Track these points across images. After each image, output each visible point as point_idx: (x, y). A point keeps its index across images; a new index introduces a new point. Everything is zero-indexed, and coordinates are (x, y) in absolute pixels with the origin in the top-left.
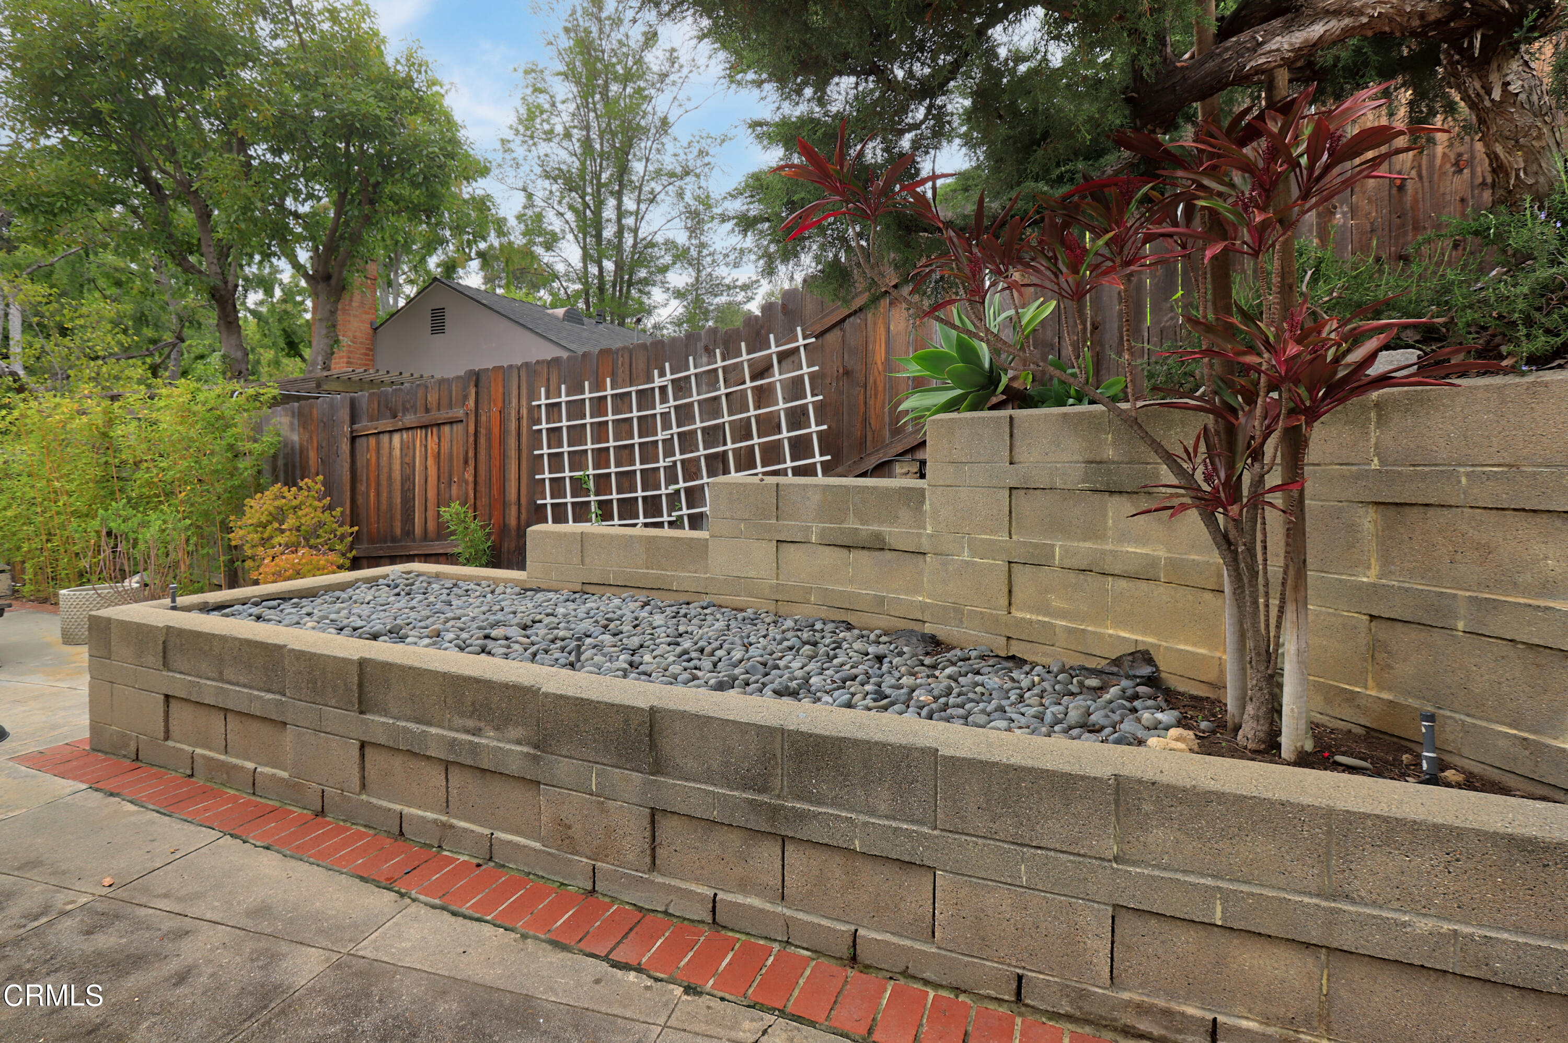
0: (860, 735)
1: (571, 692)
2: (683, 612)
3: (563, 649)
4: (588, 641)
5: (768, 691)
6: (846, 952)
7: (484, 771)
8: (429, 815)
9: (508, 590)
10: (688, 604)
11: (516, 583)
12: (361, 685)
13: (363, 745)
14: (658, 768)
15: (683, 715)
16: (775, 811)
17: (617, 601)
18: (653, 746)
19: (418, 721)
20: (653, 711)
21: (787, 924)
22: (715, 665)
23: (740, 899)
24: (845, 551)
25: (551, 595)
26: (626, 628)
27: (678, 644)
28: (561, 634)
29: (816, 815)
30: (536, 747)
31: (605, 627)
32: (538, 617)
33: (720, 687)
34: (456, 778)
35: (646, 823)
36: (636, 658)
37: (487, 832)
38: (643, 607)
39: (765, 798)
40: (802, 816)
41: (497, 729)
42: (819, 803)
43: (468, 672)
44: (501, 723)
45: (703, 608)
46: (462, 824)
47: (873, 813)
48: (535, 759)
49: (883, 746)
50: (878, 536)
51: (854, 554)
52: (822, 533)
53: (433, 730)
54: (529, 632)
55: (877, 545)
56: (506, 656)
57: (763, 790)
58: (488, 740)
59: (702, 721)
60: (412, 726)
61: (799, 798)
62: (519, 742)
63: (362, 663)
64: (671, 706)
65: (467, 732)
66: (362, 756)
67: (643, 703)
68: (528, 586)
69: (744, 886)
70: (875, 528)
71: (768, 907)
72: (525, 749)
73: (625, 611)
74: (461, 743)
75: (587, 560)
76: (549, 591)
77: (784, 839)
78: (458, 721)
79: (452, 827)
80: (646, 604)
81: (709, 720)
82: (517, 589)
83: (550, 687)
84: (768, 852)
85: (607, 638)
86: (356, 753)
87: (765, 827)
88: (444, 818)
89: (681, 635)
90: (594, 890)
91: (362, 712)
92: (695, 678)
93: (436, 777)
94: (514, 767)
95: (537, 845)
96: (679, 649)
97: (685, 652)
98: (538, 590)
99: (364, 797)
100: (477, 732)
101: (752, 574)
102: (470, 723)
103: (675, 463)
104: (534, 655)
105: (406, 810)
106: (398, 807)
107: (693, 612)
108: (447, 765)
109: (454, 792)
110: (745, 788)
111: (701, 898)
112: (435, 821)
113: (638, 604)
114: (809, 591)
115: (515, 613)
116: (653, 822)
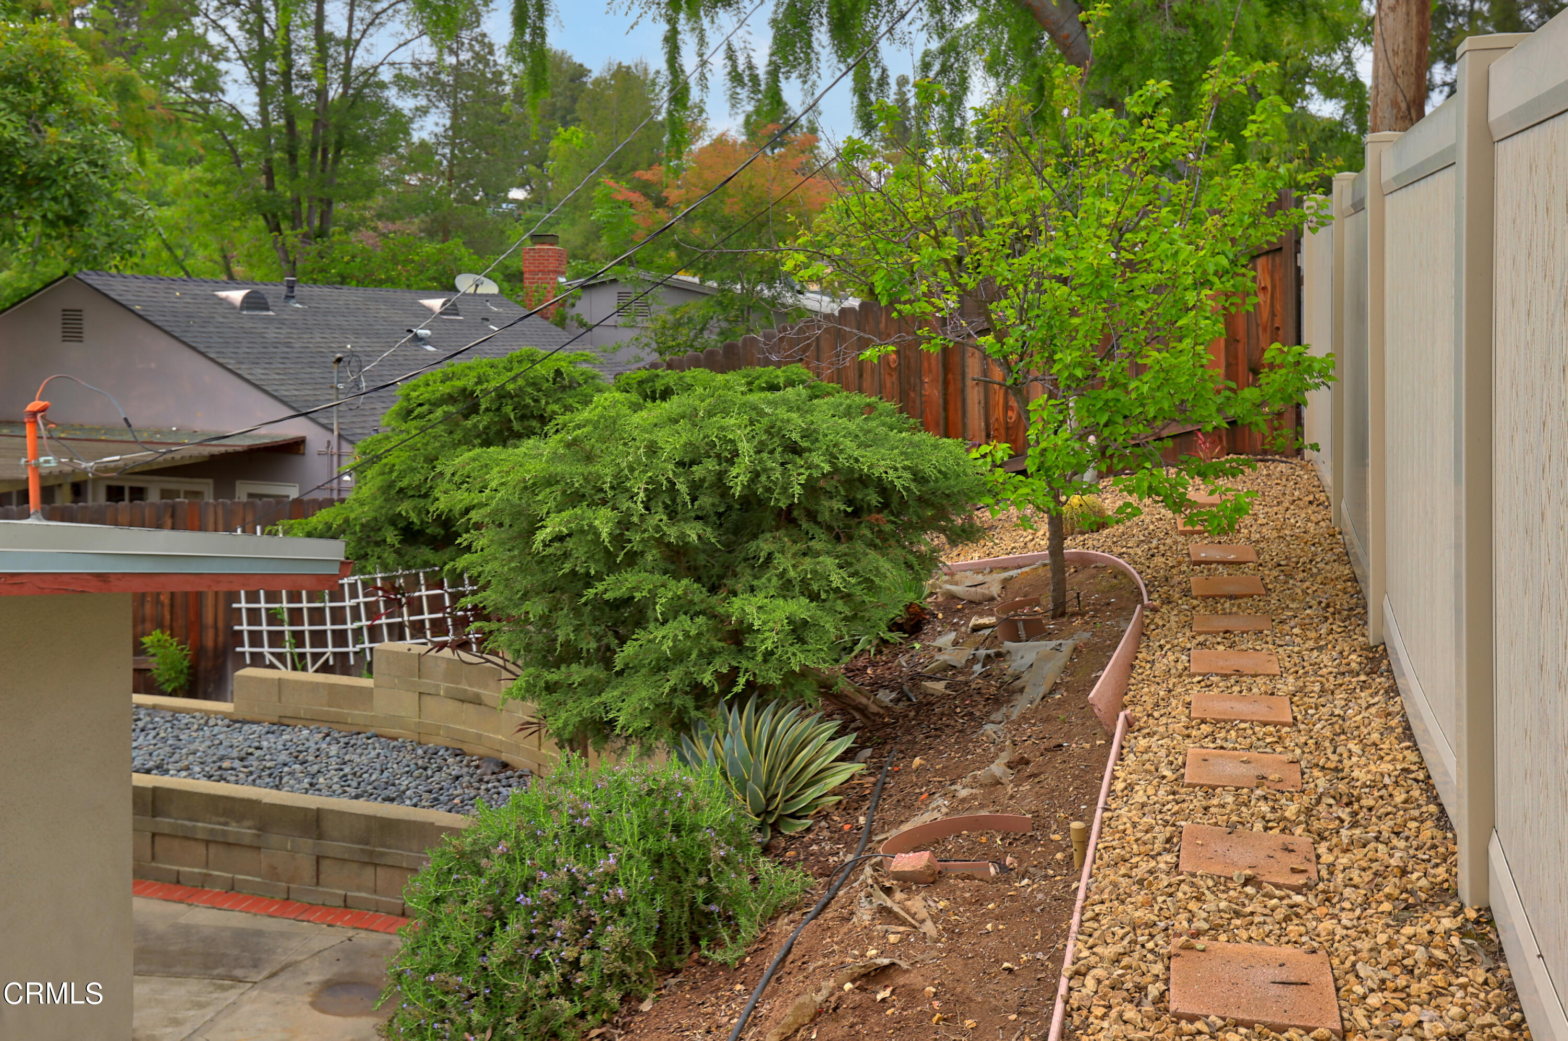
0: (407, 818)
1: (278, 802)
2: (352, 742)
3: (270, 775)
4: (286, 769)
5: (379, 799)
6: (400, 912)
7: (229, 844)
8: (196, 870)
9: (220, 722)
10: (359, 733)
11: (225, 716)
12: (153, 802)
13: (154, 835)
14: (320, 837)
15: (332, 811)
16: (371, 853)
17: (305, 732)
18: (318, 826)
19: (190, 820)
20: (318, 810)
21: (377, 902)
22: (359, 784)
23: (357, 894)
24: (459, 704)
25: (255, 727)
26: (310, 758)
27: (341, 770)
28: (268, 765)
29: (388, 854)
30: (259, 829)
31: (297, 757)
32: (250, 750)
33: (357, 797)
34: (213, 849)
35: (314, 863)
36: (314, 781)
37: (230, 875)
38: (324, 738)
39: (368, 847)
40: (382, 854)
41: (237, 822)
42: (390, 848)
43: (220, 793)
44: (240, 819)
45: (368, 738)
46: (216, 873)
47: (411, 851)
48: (259, 836)
49: (415, 822)
50: (478, 696)
51: (465, 706)
52: (447, 690)
53: (200, 824)
54: (246, 763)
55: (477, 701)
56: (237, 782)
57: (367, 844)
58: (233, 828)
59: (341, 814)
60: (187, 823)
61: (382, 846)
62: (249, 828)
63: (155, 790)
64: (327, 807)
65: (220, 824)
66: (153, 842)
67: (313, 806)
68: (235, 718)
69: (359, 889)
70: (475, 690)
71: (369, 896)
72: (253, 831)
73: (311, 744)
74: (217, 830)
75: (283, 699)
76: (253, 723)
77: (376, 865)
78: (215, 819)
79: (210, 875)
80: (328, 735)
81: (344, 813)
82: (227, 721)
83: (266, 800)
84: (369, 871)
85: (297, 767)
86: (149, 840)
87: (367, 860)
88: (205, 871)
89: (345, 763)
90: (288, 899)
91: (154, 816)
92: (345, 792)
93: (201, 849)
94: (247, 841)
95: (258, 879)
96: (342, 773)
97: (345, 776)
98: (244, 722)
99: (154, 864)
100: (226, 824)
101: (403, 714)
102: (222, 820)
103: (358, 604)
104: (254, 781)
105: (182, 869)
106: (176, 868)
107: (359, 743)
108: (207, 843)
109: (211, 856)
110: (359, 843)
111: (340, 895)
112: (200, 873)
113: (321, 735)
114: (439, 727)
115: (231, 746)
116: (318, 863)
